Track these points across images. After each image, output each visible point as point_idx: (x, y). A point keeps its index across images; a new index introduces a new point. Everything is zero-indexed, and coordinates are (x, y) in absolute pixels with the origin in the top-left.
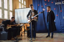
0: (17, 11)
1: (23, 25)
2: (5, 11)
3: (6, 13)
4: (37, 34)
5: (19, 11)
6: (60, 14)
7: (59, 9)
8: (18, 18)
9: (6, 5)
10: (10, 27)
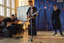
0: (19, 9)
1: (25, 23)
2: (7, 9)
3: (8, 11)
4: (37, 32)
5: (20, 9)
6: (62, 13)
7: (61, 7)
8: (20, 16)
9: (8, 3)
10: (10, 25)
